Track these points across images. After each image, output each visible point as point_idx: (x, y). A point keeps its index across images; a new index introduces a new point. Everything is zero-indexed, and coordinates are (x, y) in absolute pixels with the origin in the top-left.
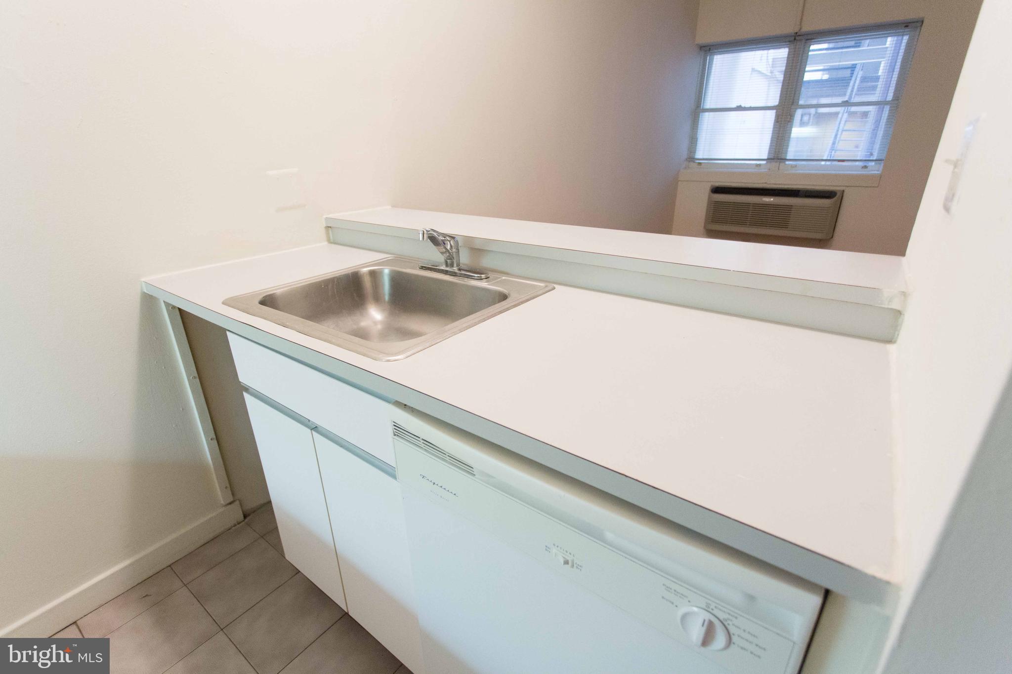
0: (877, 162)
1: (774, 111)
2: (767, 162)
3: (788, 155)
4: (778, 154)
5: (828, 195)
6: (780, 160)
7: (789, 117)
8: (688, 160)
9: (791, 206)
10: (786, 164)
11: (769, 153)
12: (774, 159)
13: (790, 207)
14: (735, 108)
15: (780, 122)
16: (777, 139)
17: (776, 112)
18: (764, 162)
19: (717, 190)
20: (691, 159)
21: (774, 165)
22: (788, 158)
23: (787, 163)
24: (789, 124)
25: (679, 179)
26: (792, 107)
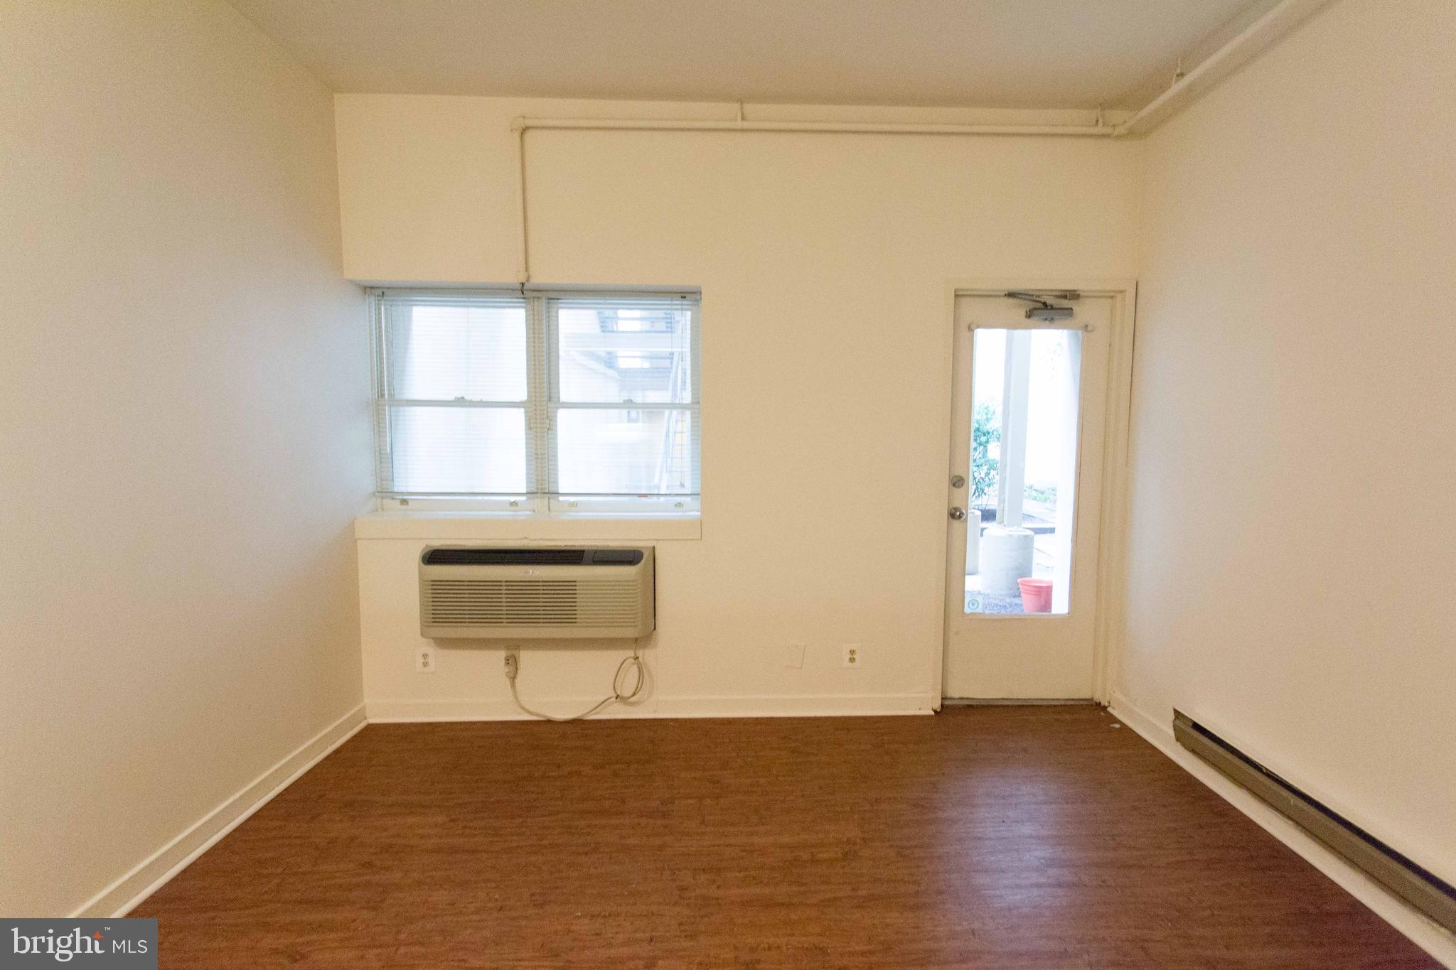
0: (693, 496)
1: (522, 410)
2: (528, 498)
3: (560, 485)
4: (542, 485)
5: (628, 557)
6: (548, 495)
7: (548, 421)
8: (377, 494)
9: (575, 581)
10: (559, 501)
11: (528, 482)
12: (537, 493)
13: (572, 583)
14: (453, 401)
15: (534, 429)
16: (537, 458)
17: (526, 412)
18: (524, 498)
19: (436, 557)
20: (384, 492)
21: (540, 503)
22: (560, 491)
23: (561, 498)
24: (550, 431)
25: (356, 537)
26: (549, 405)
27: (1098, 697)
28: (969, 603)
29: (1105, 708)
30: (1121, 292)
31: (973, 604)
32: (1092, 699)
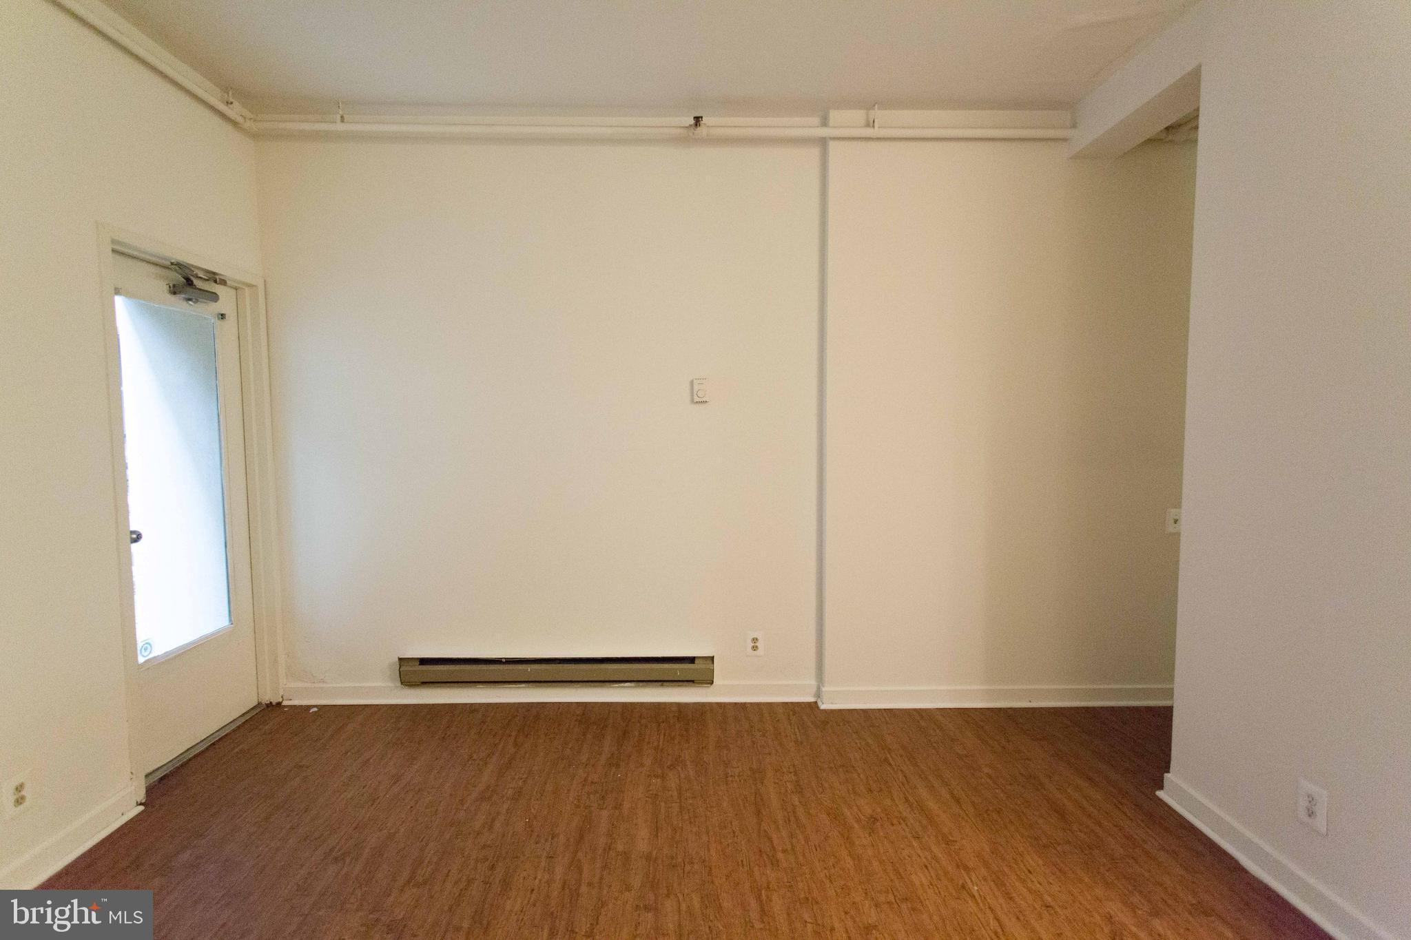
27: (269, 697)
28: (141, 649)
29: (279, 704)
30: (250, 286)
31: (146, 649)
32: (259, 704)
